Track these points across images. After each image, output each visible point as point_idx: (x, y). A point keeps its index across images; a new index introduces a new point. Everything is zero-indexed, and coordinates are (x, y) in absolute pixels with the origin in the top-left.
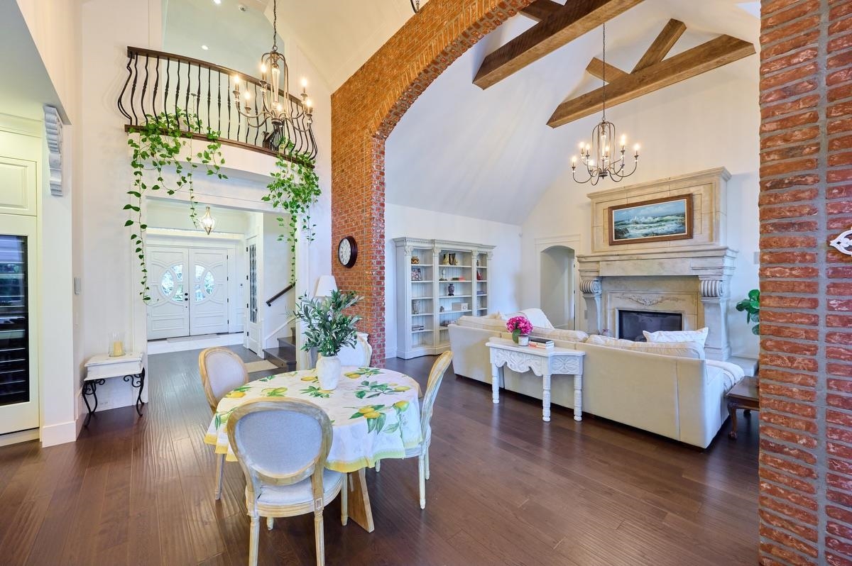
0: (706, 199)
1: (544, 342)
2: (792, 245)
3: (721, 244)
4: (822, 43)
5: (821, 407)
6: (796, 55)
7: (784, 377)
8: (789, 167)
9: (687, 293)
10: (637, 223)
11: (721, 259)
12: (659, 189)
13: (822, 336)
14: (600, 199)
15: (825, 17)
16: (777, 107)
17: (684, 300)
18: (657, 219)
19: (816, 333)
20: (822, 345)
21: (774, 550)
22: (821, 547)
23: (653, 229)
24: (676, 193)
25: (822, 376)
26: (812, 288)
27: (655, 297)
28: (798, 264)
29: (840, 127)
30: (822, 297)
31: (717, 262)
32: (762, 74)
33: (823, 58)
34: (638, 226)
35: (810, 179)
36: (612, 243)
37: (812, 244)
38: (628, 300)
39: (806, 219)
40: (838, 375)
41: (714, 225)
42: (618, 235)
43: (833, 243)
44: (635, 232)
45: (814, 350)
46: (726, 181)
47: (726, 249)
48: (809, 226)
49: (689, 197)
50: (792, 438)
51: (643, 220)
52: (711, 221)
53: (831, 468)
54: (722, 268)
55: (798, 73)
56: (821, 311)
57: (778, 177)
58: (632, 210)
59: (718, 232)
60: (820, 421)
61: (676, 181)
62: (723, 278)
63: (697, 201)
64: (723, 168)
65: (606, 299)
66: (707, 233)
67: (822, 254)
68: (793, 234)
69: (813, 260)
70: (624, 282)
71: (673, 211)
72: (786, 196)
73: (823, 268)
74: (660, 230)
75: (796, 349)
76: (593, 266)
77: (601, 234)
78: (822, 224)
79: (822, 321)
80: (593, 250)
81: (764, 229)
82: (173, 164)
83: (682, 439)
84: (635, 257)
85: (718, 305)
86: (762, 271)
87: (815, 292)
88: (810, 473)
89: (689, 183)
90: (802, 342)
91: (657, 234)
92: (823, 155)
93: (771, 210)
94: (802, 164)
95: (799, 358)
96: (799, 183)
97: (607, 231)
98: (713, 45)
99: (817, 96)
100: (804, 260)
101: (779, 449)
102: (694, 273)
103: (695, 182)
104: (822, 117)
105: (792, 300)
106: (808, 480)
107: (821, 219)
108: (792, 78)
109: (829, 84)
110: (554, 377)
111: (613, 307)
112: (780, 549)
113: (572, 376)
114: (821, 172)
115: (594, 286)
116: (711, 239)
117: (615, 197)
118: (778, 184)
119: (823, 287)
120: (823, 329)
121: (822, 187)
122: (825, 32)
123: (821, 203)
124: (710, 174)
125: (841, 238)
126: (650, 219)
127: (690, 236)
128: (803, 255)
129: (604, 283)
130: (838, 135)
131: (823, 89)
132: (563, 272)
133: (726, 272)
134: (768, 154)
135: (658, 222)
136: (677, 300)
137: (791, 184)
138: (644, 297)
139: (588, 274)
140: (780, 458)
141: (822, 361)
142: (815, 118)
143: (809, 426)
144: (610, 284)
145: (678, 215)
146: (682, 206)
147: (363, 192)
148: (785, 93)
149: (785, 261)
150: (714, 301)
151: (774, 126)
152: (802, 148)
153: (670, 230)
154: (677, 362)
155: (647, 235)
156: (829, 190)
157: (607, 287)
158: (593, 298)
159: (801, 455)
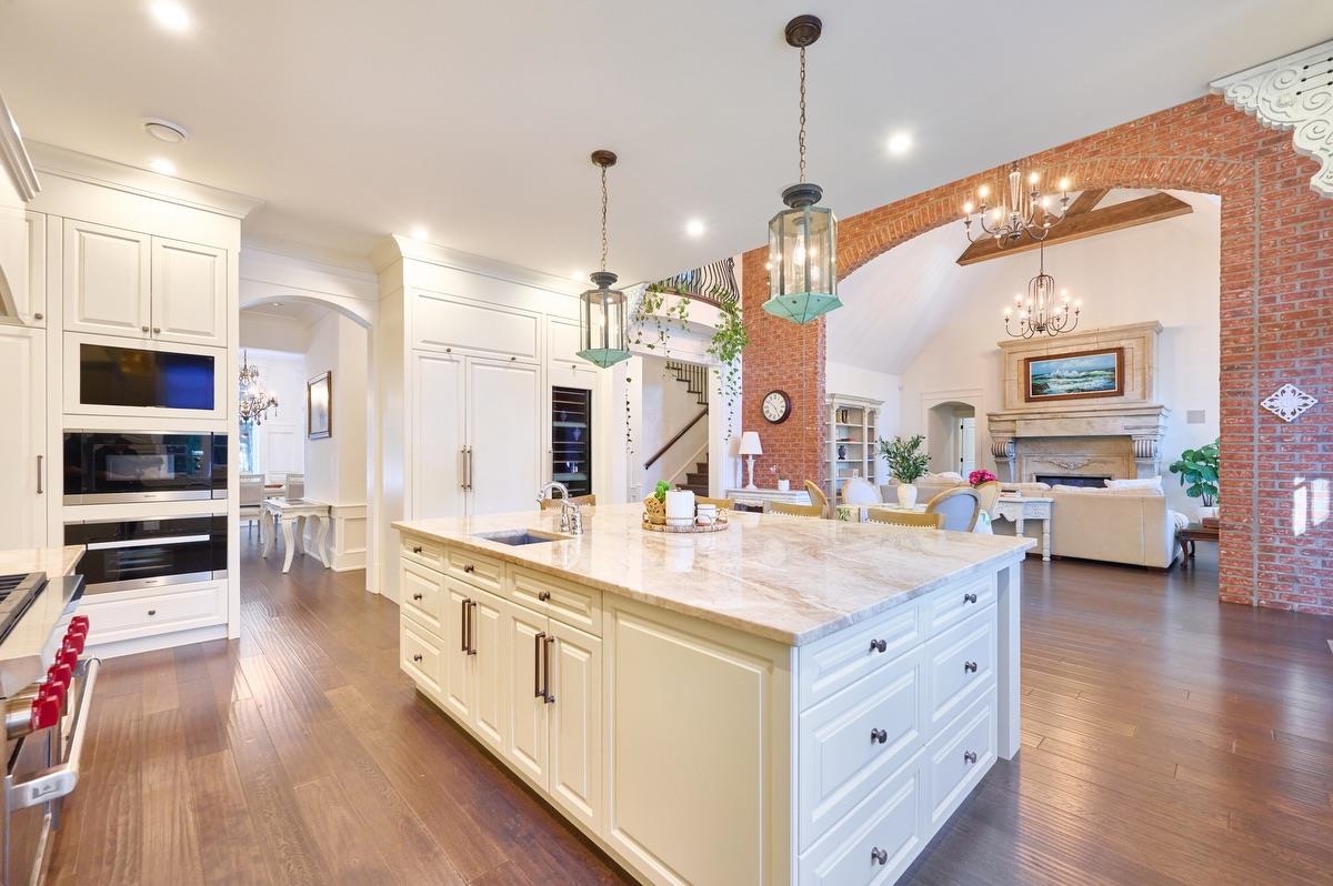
0: (1138, 353)
1: (1014, 492)
2: (1239, 405)
3: (1154, 402)
4: (1256, 288)
5: (1255, 499)
6: (1241, 293)
7: (1234, 484)
8: (1238, 358)
9: (1118, 455)
10: (1059, 377)
11: (1155, 418)
12: (1085, 341)
13: (1256, 457)
14: (1014, 349)
15: (1257, 275)
16: (1231, 322)
17: (1113, 463)
18: (1082, 374)
19: (1253, 456)
20: (1256, 463)
21: (1229, 590)
22: (1255, 580)
23: (1078, 385)
24: (1104, 346)
25: (1256, 480)
26: (1250, 429)
27: (1080, 460)
28: (1243, 416)
29: (1266, 338)
30: (1256, 435)
31: (1151, 421)
32: (1221, 300)
33: (1257, 298)
34: (1061, 381)
35: (1249, 367)
36: (1028, 400)
37: (1251, 404)
38: (1048, 464)
39: (1247, 389)
40: (1265, 479)
41: (1147, 382)
42: (1036, 390)
43: (1262, 404)
44: (1056, 387)
45: (1251, 466)
46: (1158, 333)
47: (1161, 407)
48: (1249, 393)
49: (1120, 351)
50: (1239, 520)
51: (1066, 374)
52: (1144, 379)
53: (1261, 532)
54: (1157, 427)
55: (1243, 304)
56: (1256, 443)
57: (1231, 364)
58: (1053, 363)
59: (1151, 390)
60: (1255, 507)
61: (1104, 333)
62: (1158, 438)
63: (1128, 356)
64: (1157, 322)
65: (1021, 463)
66: (1139, 390)
67: (1256, 411)
68: (1239, 398)
69: (1251, 414)
70: (1043, 444)
71: (1100, 365)
72: (1236, 376)
73: (1256, 418)
74: (1086, 385)
75: (1242, 466)
76: (1009, 426)
77: (1015, 388)
78: (1256, 393)
79: (1256, 449)
80: (1004, 407)
81: (1222, 395)
82: (651, 320)
83: (1147, 564)
84: (1060, 415)
85: (1152, 466)
86: (1222, 420)
87: (1252, 432)
88: (1249, 538)
89: (1119, 336)
90: (1245, 462)
91: (1083, 390)
92: (1256, 353)
93: (1227, 384)
94: (1244, 357)
95: (1243, 471)
96: (1243, 368)
97: (1022, 386)
98: (1152, 200)
99: (1252, 319)
100: (1246, 414)
101: (1231, 528)
102: (1127, 433)
103: (1126, 334)
104: (1256, 331)
105: (1240, 437)
106: (1249, 542)
107: (1255, 390)
108: (1239, 306)
109: (1260, 313)
110: (1026, 521)
111: (1029, 473)
112: (1232, 588)
113: (1041, 521)
114: (1256, 362)
115: (1008, 448)
116: (1144, 397)
117: (1032, 347)
118: (1231, 368)
119: (1256, 430)
120: (1256, 453)
121: (1256, 371)
122: (1257, 283)
123: (1255, 380)
124: (1143, 327)
125: (1266, 401)
126: (1075, 373)
127: (1121, 392)
128: (1246, 411)
129: (1018, 445)
130: (1265, 342)
131: (1256, 315)
132: (949, 435)
133: (1161, 431)
134: (1225, 349)
135: (1084, 376)
136: (1105, 462)
137: (1238, 368)
138: (1067, 460)
139: (1001, 435)
140: (1231, 533)
141: (1256, 471)
142: (1252, 331)
143: (1249, 511)
144: (1027, 446)
145: (1107, 370)
146: (1112, 360)
147: (801, 344)
148: (1235, 314)
149: (1236, 414)
150: (1149, 461)
151: (1228, 333)
152: (1245, 348)
153: (1098, 386)
154: (1143, 500)
155: (1071, 391)
156: (1260, 373)
157: (1022, 449)
158: (1007, 463)
159: (1246, 528)
